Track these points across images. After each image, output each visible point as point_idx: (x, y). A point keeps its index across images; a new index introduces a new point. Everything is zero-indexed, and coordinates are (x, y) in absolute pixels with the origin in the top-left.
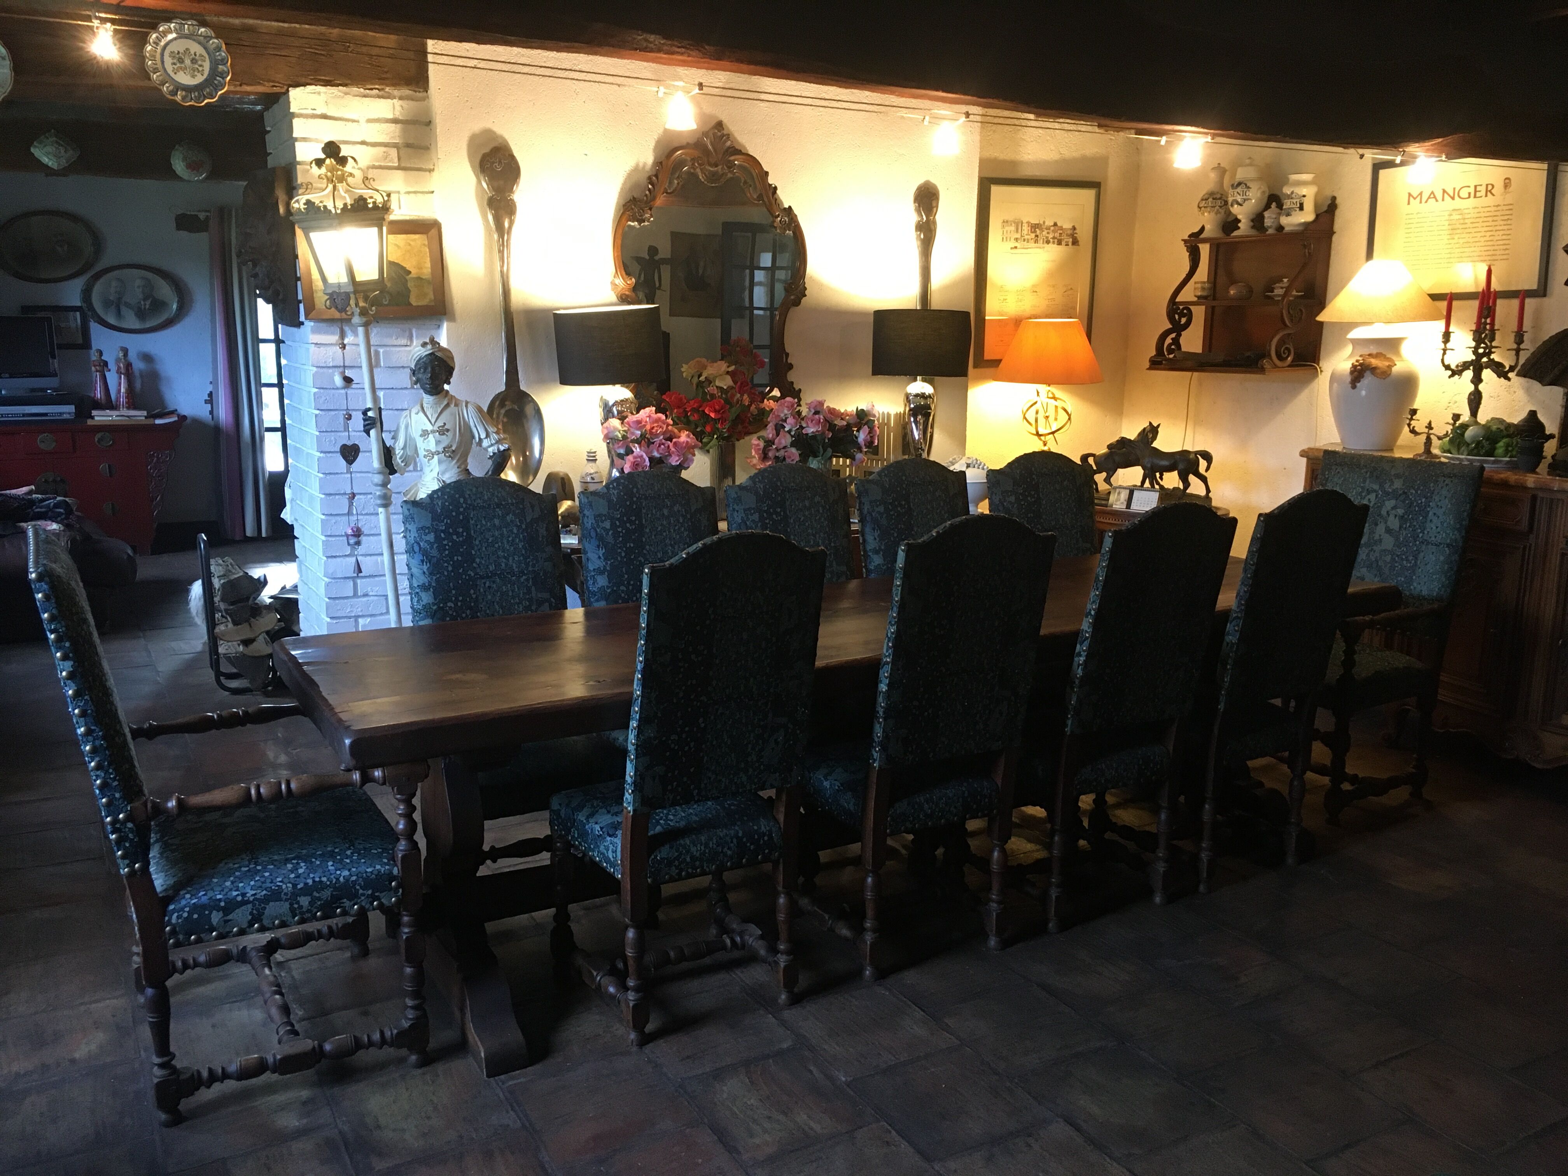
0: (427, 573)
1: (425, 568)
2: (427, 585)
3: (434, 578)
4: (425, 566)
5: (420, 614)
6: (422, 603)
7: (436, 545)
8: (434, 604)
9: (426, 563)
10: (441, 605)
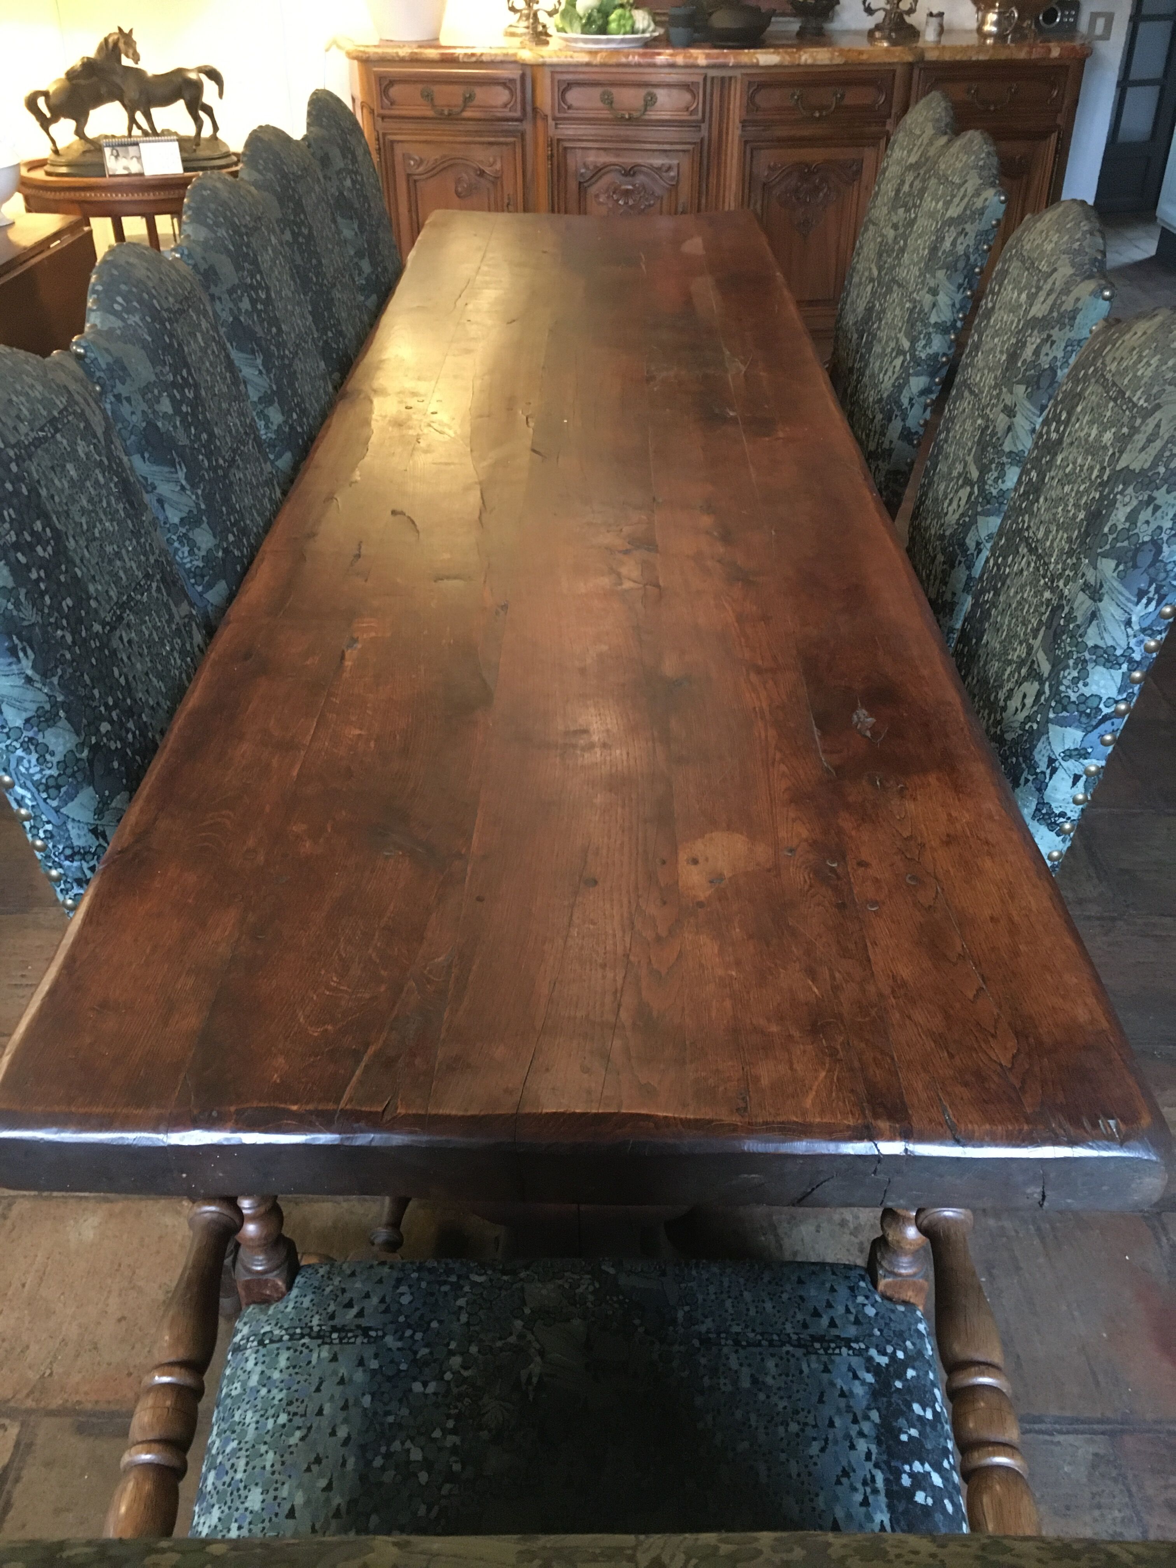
0: (37, 677)
1: (27, 665)
2: (47, 707)
3: (55, 680)
4: (24, 661)
5: (58, 787)
6: (55, 760)
7: (23, 591)
8: (81, 746)
9: (24, 650)
10: (93, 740)
